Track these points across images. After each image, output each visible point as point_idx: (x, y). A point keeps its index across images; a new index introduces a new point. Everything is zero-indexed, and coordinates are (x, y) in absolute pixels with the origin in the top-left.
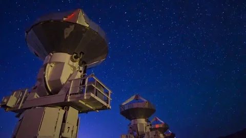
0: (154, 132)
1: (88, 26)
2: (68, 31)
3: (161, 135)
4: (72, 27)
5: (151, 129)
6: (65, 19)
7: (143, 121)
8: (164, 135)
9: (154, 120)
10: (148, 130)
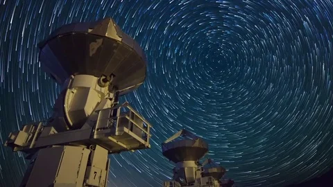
0: (206, 179)
1: (120, 39)
2: (94, 47)
3: (216, 182)
4: (100, 41)
5: (203, 175)
6: (90, 31)
7: (191, 164)
8: (219, 182)
9: (207, 162)
10: (199, 175)
